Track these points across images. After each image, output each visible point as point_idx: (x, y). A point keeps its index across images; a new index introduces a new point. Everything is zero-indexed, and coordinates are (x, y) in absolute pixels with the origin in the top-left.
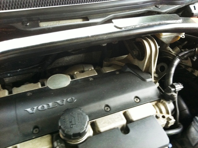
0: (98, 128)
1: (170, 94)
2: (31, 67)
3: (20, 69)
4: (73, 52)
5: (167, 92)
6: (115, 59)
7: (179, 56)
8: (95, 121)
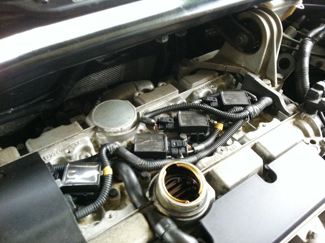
0: (221, 181)
1: (317, 102)
2: (34, 102)
3: (12, 109)
4: (107, 64)
5: (311, 100)
6: (197, 60)
7: (309, 38)
8: (212, 170)
